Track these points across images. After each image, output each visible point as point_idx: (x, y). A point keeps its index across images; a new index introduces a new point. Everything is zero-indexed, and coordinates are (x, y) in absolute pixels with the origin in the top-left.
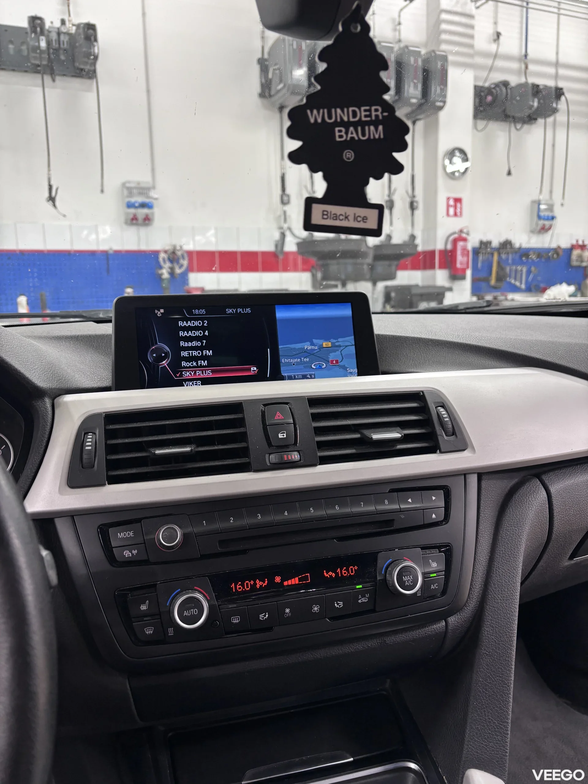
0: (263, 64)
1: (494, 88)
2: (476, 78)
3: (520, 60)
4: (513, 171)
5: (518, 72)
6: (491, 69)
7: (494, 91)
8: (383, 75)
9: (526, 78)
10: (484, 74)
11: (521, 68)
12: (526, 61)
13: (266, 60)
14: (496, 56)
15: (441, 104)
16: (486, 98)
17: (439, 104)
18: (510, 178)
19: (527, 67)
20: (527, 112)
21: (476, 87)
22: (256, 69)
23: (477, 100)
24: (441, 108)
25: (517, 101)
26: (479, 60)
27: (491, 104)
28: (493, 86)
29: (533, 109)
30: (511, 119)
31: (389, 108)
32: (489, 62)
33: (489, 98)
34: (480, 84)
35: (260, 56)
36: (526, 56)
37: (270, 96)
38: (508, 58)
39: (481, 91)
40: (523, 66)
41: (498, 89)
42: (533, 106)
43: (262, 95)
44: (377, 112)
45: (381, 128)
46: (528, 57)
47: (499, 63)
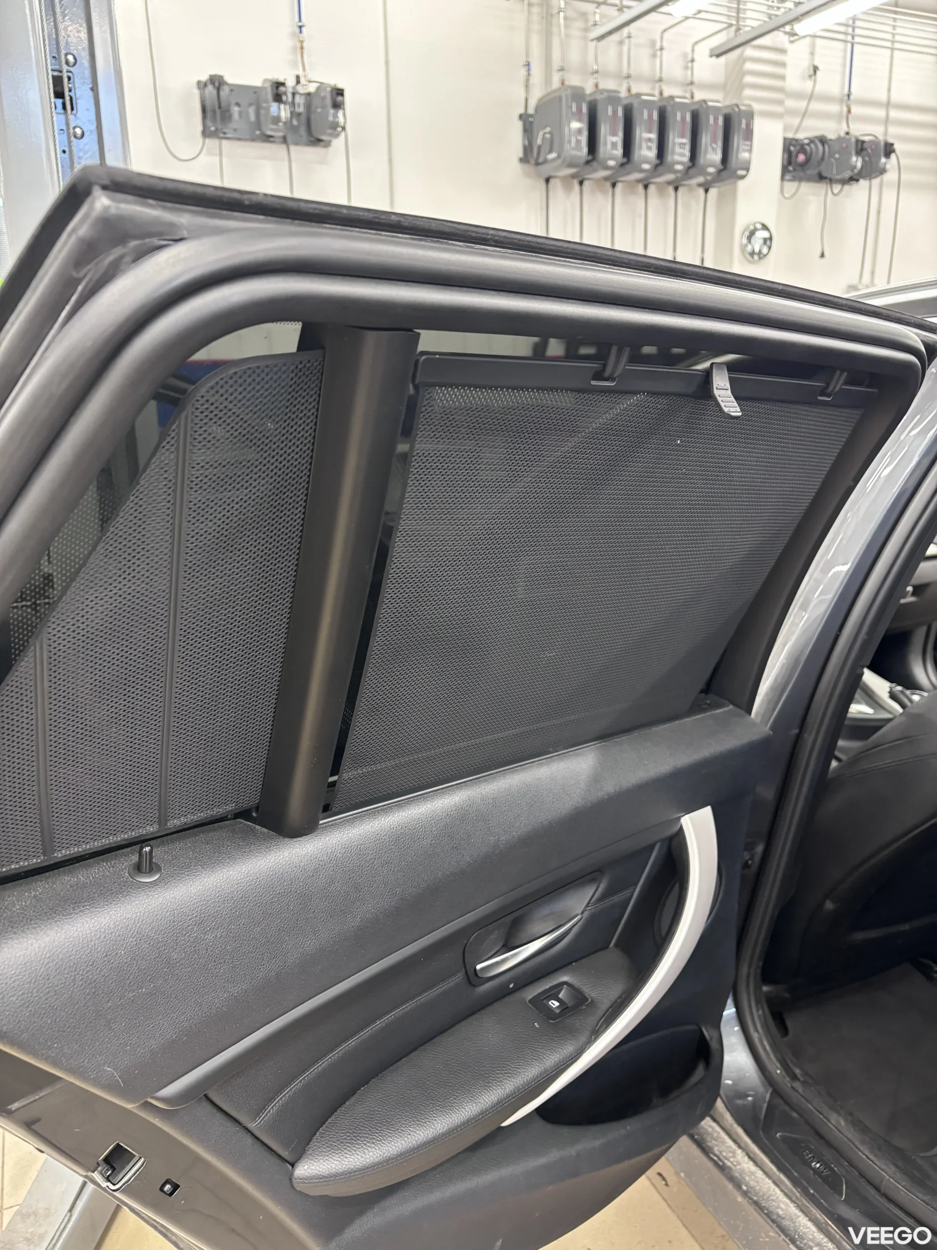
0: (528, 123)
1: (808, 144)
2: (786, 128)
3: (841, 101)
4: (826, 254)
5: (838, 117)
6: (805, 114)
7: (807, 147)
9: (848, 127)
10: (796, 121)
11: (841, 112)
12: (849, 103)
13: (531, 116)
14: (811, 97)
15: (743, 173)
16: (797, 156)
17: (741, 173)
18: (823, 260)
19: (849, 111)
20: (847, 174)
21: (785, 139)
22: (518, 127)
23: (786, 156)
24: (743, 177)
25: (835, 159)
26: (790, 103)
27: (804, 165)
28: (806, 141)
29: (856, 171)
30: (828, 181)
32: (802, 104)
33: (801, 158)
34: (790, 135)
35: (522, 111)
36: (849, 96)
37: (537, 164)
38: (826, 98)
39: (791, 144)
40: (845, 109)
41: (812, 145)
42: (855, 167)
43: (524, 160)
46: (852, 97)
47: (815, 106)
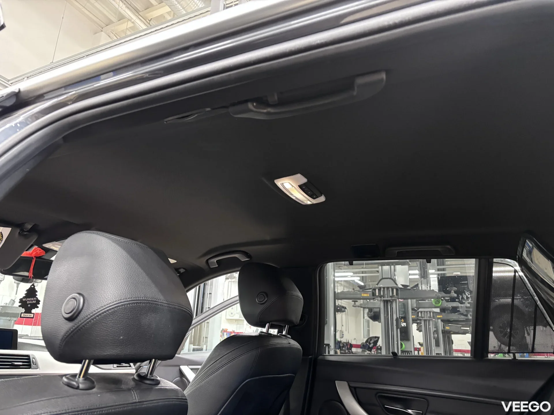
8: (37, 293)
31: (37, 298)
44: (35, 299)
45: (35, 301)
